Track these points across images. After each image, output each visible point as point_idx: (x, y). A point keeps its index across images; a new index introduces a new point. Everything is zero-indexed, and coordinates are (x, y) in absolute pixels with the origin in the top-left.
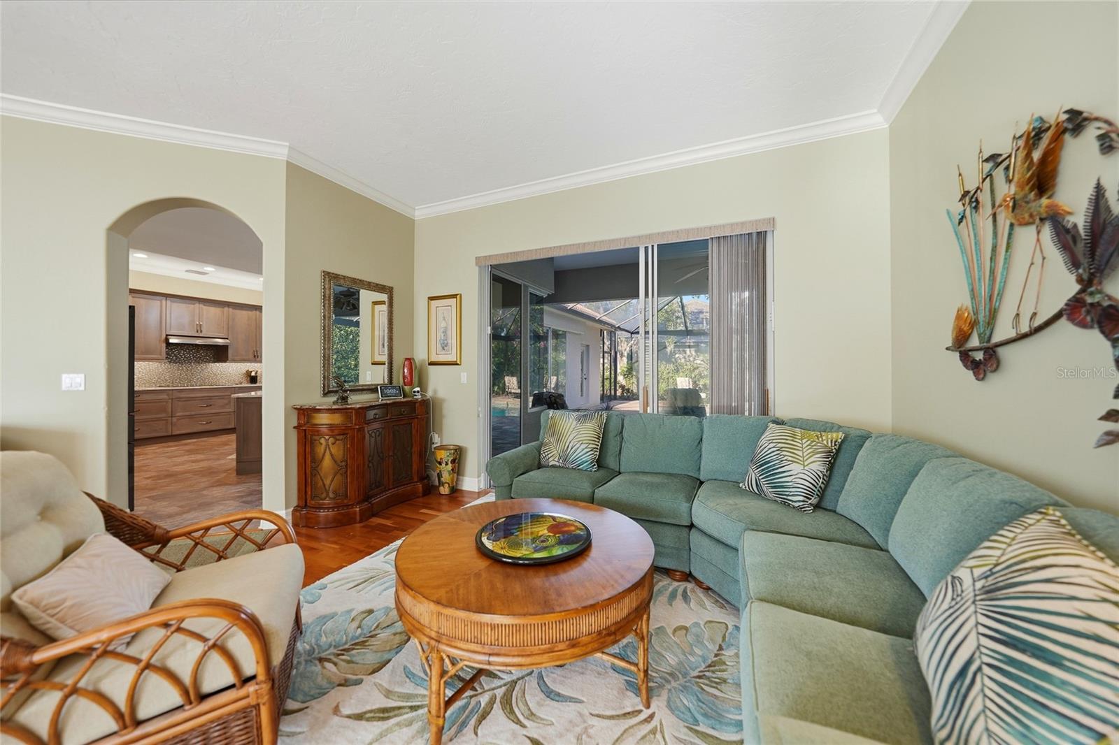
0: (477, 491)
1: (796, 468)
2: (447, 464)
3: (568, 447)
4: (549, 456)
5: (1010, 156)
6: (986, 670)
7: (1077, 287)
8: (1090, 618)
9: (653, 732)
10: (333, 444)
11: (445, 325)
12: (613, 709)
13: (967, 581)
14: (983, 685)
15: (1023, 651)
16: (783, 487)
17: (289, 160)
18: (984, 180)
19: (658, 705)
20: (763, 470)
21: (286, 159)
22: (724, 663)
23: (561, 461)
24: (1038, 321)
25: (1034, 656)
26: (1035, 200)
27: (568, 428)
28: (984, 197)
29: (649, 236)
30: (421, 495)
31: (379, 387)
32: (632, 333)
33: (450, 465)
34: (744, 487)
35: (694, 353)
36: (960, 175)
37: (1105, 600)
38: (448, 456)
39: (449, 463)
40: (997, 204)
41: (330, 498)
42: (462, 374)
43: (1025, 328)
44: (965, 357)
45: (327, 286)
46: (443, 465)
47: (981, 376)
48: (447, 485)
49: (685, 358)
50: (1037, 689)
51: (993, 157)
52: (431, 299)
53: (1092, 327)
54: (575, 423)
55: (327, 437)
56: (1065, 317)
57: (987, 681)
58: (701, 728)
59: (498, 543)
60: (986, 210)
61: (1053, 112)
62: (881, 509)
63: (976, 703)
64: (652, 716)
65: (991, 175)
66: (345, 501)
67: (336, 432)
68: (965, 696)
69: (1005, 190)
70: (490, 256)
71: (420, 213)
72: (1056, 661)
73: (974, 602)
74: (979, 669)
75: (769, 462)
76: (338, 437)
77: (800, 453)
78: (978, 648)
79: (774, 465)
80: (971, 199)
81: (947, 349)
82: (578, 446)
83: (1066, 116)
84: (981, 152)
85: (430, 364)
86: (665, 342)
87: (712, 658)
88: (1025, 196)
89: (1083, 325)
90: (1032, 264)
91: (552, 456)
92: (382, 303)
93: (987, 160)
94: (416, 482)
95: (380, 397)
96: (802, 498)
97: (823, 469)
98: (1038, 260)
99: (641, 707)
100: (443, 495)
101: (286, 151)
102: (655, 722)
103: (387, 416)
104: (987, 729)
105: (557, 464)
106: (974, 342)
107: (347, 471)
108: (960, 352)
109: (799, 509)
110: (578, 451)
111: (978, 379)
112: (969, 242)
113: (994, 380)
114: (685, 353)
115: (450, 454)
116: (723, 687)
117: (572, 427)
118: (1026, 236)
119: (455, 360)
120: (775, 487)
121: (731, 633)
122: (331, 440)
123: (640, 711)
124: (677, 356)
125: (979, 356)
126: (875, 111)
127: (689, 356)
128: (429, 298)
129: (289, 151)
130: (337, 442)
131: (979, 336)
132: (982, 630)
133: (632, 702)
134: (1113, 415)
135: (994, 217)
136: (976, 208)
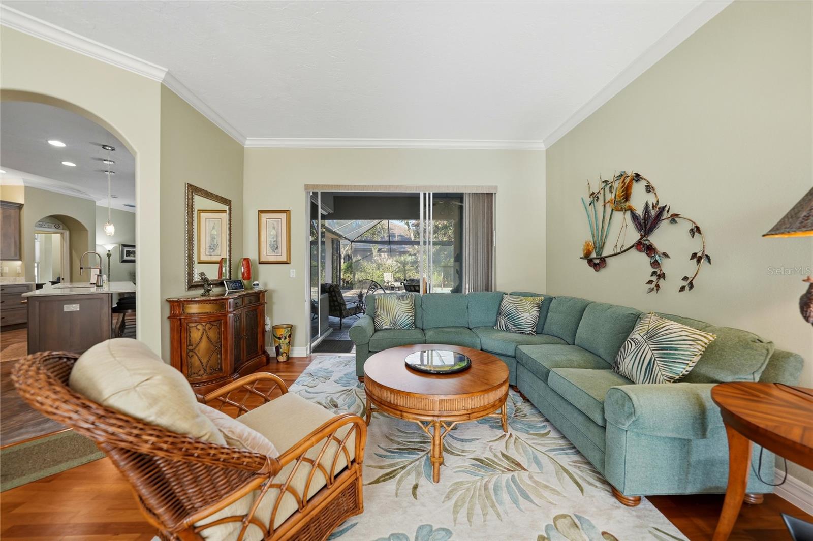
0: (306, 356)
1: (526, 315)
2: (285, 338)
3: (396, 316)
4: (383, 323)
5: (612, 182)
6: (657, 359)
7: (640, 237)
8: (681, 336)
9: (516, 439)
10: (210, 329)
11: (275, 233)
12: (494, 437)
13: (639, 338)
14: (657, 363)
15: (667, 350)
16: (521, 325)
17: (163, 83)
18: (601, 189)
19: (510, 430)
20: (508, 318)
21: (161, 81)
22: (520, 409)
23: (392, 325)
24: (624, 249)
25: (670, 350)
26: (624, 203)
27: (392, 304)
28: (601, 196)
29: (431, 187)
30: (265, 364)
31: (224, 282)
32: (352, 242)
33: (288, 339)
34: (497, 328)
35: (386, 256)
36: (589, 184)
37: (682, 331)
38: (286, 332)
39: (287, 337)
40: (606, 202)
41: (207, 374)
42: (291, 270)
43: (619, 251)
44: (590, 261)
45: (190, 197)
46: (283, 339)
47: (598, 269)
48: (285, 354)
49: (380, 259)
50: (673, 358)
51: (606, 182)
52: (260, 212)
53: (643, 252)
54: (396, 301)
55: (204, 324)
56: (634, 247)
57: (658, 362)
58: (532, 432)
60: (601, 202)
61: (630, 172)
62: (569, 328)
63: (657, 369)
64: (511, 434)
65: (604, 189)
66: (221, 374)
67: (213, 319)
68: (653, 369)
69: (610, 196)
70: (317, 185)
71: (250, 143)
72: (676, 349)
73: (646, 342)
74: (655, 359)
75: (511, 314)
76: (214, 323)
77: (527, 308)
78: (653, 354)
79: (515, 315)
80: (594, 196)
81: (581, 258)
82: (401, 315)
83: (635, 175)
84: (601, 178)
85: (260, 263)
86: (371, 249)
87: (515, 409)
88: (621, 201)
89: (640, 251)
90: (623, 227)
91: (385, 322)
92: (224, 211)
93: (603, 182)
94: (261, 355)
95: (227, 289)
96: (531, 329)
97: (538, 314)
98: (625, 226)
99: (504, 433)
100: (281, 362)
101: (163, 75)
102: (514, 437)
103: (243, 305)
104: (661, 374)
105: (389, 327)
106: (594, 255)
107: (221, 350)
108: (588, 259)
109: (530, 334)
110: (403, 318)
111: (596, 271)
112: (592, 214)
113: (603, 272)
114: (381, 256)
115: (288, 331)
116: (527, 417)
117: (395, 303)
118: (618, 216)
119: (286, 260)
120: (516, 325)
121: (513, 397)
122: (208, 326)
123: (505, 435)
124: (376, 258)
125: (597, 261)
126: (542, 141)
127: (383, 258)
128: (259, 211)
129: (166, 75)
130: (213, 327)
131: (596, 253)
132: (652, 349)
133: (500, 433)
134: (650, 282)
135: (604, 206)
136: (597, 200)
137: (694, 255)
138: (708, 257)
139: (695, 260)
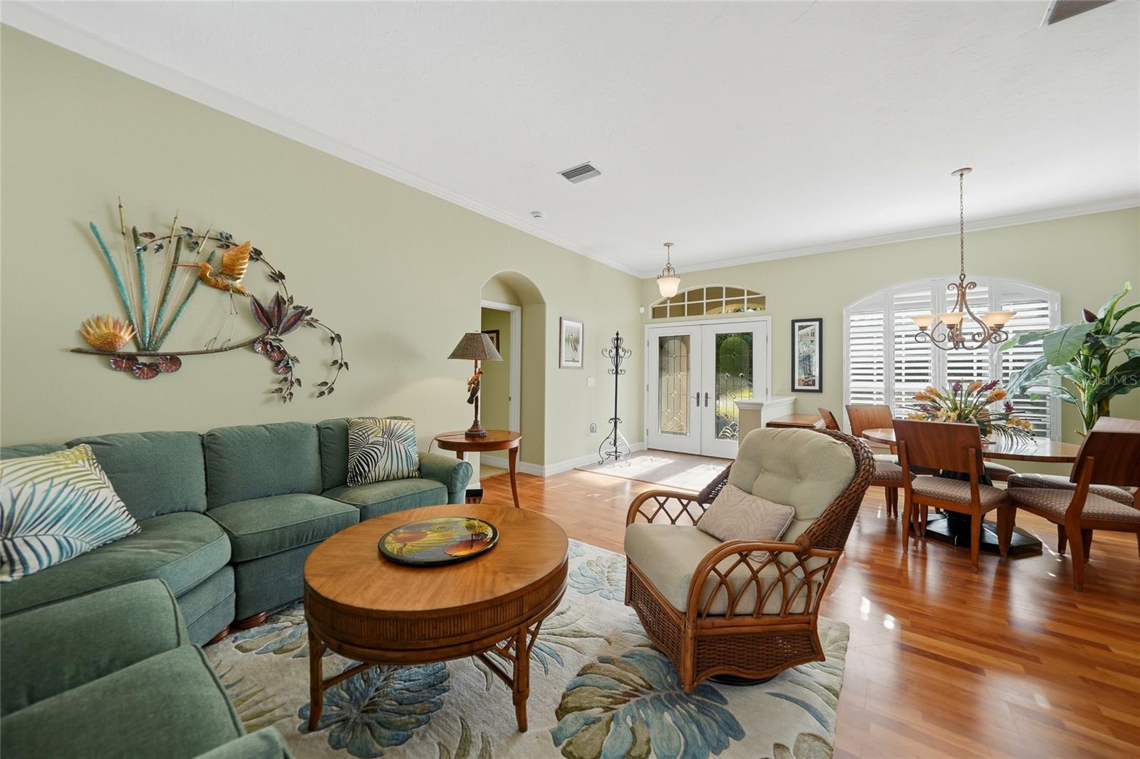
24: (230, 345)
43: (217, 347)
47: (149, 375)
59: (481, 531)
65: (180, 238)
80: (152, 240)
98: (234, 313)
134: (280, 390)
135: (174, 268)
136: (157, 250)
137: (335, 362)
138: (346, 364)
139: (337, 366)
